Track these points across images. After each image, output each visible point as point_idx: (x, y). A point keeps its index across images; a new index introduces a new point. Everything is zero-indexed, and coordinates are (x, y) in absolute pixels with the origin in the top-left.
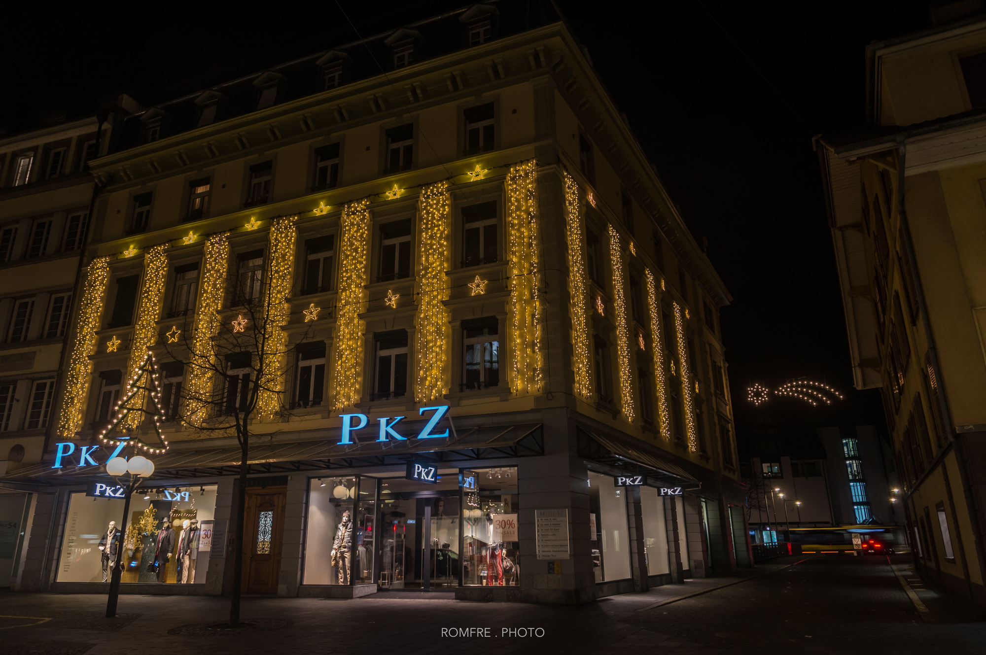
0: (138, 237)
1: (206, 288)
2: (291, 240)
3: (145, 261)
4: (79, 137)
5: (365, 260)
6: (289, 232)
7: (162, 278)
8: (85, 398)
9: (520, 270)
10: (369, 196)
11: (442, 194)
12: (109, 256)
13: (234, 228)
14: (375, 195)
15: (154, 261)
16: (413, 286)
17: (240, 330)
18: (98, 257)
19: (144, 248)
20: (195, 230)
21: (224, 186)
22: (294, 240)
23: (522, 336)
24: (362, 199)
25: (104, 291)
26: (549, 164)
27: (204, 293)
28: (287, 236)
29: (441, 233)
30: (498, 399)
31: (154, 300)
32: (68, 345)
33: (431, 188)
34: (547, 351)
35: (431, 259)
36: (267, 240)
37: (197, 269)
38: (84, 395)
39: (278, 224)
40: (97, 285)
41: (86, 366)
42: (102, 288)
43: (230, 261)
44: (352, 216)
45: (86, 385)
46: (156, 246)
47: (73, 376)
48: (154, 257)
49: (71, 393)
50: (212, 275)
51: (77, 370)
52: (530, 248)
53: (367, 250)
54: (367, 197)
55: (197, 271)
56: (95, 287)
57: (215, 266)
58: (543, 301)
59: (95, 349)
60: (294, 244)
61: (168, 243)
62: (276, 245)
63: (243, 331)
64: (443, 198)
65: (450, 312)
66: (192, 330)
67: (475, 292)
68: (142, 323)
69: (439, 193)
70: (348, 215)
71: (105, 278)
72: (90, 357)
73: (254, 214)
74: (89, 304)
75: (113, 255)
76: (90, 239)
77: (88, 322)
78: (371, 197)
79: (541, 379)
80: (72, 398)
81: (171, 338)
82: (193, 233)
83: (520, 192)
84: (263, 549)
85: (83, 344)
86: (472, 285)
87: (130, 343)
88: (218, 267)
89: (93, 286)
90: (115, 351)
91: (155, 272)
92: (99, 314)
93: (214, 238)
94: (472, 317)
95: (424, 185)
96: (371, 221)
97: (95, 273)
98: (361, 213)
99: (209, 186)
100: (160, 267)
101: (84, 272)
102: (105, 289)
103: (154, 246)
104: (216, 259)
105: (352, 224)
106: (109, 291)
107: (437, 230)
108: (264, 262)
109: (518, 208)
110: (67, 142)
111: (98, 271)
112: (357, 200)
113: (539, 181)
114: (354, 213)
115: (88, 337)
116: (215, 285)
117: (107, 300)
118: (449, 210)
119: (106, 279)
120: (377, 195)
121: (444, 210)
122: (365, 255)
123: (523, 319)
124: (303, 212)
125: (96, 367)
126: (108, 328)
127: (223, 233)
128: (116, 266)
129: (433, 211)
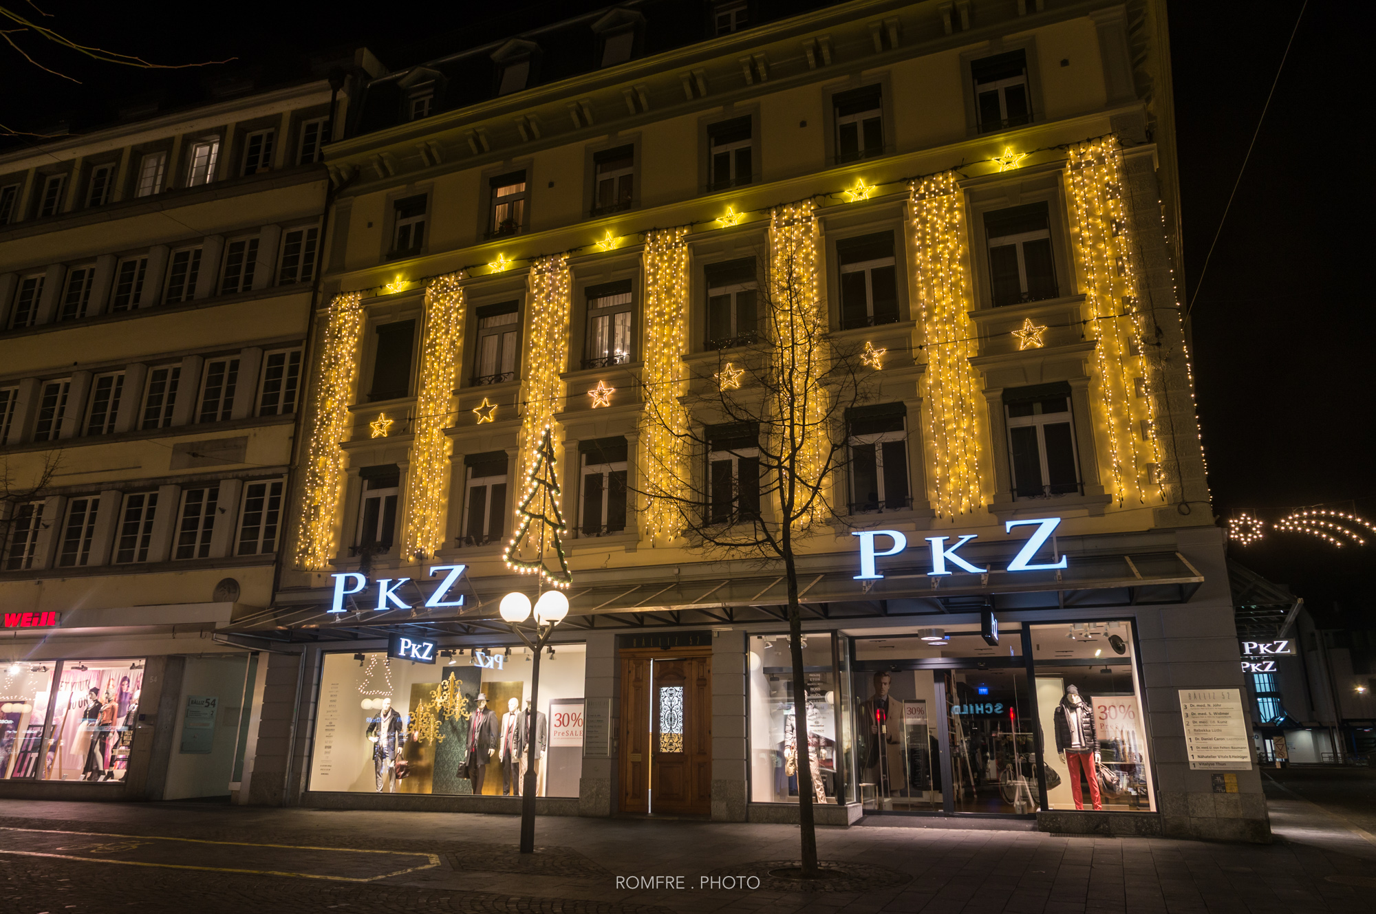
0: (408, 263)
1: (535, 340)
2: (678, 265)
3: (426, 298)
4: (293, 112)
5: (816, 295)
6: (675, 252)
7: (456, 325)
8: (338, 507)
9: (1105, 310)
10: (814, 196)
11: (946, 192)
12: (361, 291)
13: (577, 248)
14: (824, 195)
15: (441, 298)
16: (909, 336)
17: (604, 403)
18: (342, 293)
19: (422, 279)
20: (508, 251)
21: (551, 185)
22: (686, 265)
23: (1117, 413)
24: (801, 201)
25: (357, 345)
26: (1141, 143)
27: (532, 347)
28: (671, 259)
29: (952, 253)
30: (1086, 512)
31: (445, 359)
32: (302, 427)
33: (925, 183)
34: (1171, 436)
35: (937, 293)
36: (637, 264)
37: (516, 311)
38: (336, 502)
39: (654, 240)
40: (344, 336)
41: (335, 460)
42: (352, 341)
43: (573, 297)
44: (786, 228)
45: (338, 488)
46: (442, 275)
47: (314, 474)
48: (440, 293)
49: (313, 499)
50: (543, 320)
51: (320, 465)
52: (1119, 275)
53: (819, 280)
54: (810, 198)
55: (517, 313)
56: (340, 338)
57: (548, 306)
58: (1153, 358)
59: (349, 432)
60: (685, 271)
61: (462, 270)
62: (654, 275)
63: (608, 405)
64: (948, 200)
65: (981, 376)
66: (517, 404)
67: (1025, 344)
68: (428, 393)
69: (941, 190)
70: (779, 226)
71: (357, 325)
72: (343, 446)
73: (609, 226)
74: (334, 364)
75: (367, 290)
76: (325, 267)
77: (334, 391)
78: (818, 198)
79: (1165, 481)
80: (316, 508)
81: (482, 417)
82: (504, 255)
83: (1090, 187)
84: (671, 744)
85: (327, 425)
86: (1019, 333)
87: (409, 424)
88: (553, 308)
89: (337, 337)
90: (385, 435)
91: (444, 316)
92: (351, 380)
93: (541, 263)
94: (1023, 384)
95: (913, 179)
96: (821, 235)
97: (340, 318)
98: (802, 222)
99: (524, 184)
100: (451, 307)
101: (319, 315)
102: (358, 342)
103: (438, 276)
104: (548, 296)
105: (788, 240)
106: (364, 344)
107: (944, 248)
108: (635, 298)
109: (1090, 213)
110: (275, 120)
111: (343, 314)
112: (793, 203)
113: (1126, 170)
114: (789, 223)
115: (334, 415)
116: (550, 335)
117: (363, 357)
118: (963, 216)
119: (358, 327)
120: (828, 194)
121: (953, 217)
122: (816, 287)
123: (1117, 385)
124: (698, 222)
125: (353, 461)
126: (368, 402)
127: (558, 256)
128: (374, 306)
129: (932, 219)
